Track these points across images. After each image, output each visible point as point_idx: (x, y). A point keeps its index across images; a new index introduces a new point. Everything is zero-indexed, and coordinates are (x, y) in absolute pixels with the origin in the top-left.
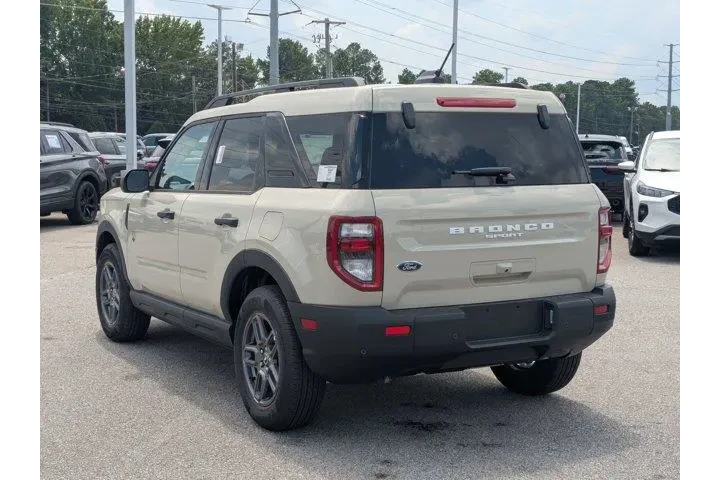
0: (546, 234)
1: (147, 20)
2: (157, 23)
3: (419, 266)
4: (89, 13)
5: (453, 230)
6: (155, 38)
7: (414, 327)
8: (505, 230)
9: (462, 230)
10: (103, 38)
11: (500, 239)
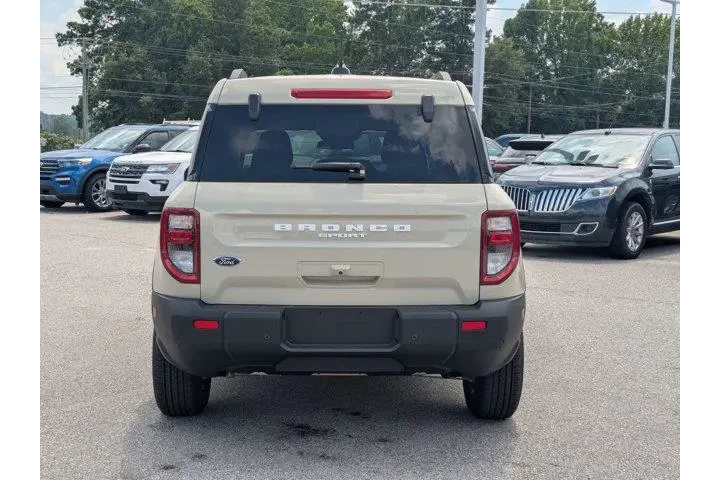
0: (402, 236)
1: (638, 19)
2: (647, 22)
3: (237, 262)
4: (577, 16)
5: (278, 227)
6: (645, 36)
7: (222, 323)
8: (343, 230)
9: (288, 227)
10: (590, 40)
11: (335, 239)
